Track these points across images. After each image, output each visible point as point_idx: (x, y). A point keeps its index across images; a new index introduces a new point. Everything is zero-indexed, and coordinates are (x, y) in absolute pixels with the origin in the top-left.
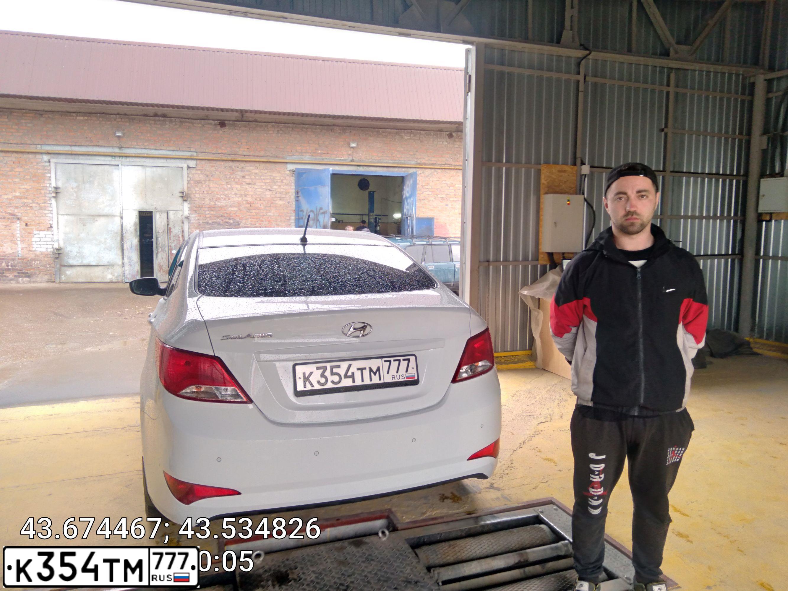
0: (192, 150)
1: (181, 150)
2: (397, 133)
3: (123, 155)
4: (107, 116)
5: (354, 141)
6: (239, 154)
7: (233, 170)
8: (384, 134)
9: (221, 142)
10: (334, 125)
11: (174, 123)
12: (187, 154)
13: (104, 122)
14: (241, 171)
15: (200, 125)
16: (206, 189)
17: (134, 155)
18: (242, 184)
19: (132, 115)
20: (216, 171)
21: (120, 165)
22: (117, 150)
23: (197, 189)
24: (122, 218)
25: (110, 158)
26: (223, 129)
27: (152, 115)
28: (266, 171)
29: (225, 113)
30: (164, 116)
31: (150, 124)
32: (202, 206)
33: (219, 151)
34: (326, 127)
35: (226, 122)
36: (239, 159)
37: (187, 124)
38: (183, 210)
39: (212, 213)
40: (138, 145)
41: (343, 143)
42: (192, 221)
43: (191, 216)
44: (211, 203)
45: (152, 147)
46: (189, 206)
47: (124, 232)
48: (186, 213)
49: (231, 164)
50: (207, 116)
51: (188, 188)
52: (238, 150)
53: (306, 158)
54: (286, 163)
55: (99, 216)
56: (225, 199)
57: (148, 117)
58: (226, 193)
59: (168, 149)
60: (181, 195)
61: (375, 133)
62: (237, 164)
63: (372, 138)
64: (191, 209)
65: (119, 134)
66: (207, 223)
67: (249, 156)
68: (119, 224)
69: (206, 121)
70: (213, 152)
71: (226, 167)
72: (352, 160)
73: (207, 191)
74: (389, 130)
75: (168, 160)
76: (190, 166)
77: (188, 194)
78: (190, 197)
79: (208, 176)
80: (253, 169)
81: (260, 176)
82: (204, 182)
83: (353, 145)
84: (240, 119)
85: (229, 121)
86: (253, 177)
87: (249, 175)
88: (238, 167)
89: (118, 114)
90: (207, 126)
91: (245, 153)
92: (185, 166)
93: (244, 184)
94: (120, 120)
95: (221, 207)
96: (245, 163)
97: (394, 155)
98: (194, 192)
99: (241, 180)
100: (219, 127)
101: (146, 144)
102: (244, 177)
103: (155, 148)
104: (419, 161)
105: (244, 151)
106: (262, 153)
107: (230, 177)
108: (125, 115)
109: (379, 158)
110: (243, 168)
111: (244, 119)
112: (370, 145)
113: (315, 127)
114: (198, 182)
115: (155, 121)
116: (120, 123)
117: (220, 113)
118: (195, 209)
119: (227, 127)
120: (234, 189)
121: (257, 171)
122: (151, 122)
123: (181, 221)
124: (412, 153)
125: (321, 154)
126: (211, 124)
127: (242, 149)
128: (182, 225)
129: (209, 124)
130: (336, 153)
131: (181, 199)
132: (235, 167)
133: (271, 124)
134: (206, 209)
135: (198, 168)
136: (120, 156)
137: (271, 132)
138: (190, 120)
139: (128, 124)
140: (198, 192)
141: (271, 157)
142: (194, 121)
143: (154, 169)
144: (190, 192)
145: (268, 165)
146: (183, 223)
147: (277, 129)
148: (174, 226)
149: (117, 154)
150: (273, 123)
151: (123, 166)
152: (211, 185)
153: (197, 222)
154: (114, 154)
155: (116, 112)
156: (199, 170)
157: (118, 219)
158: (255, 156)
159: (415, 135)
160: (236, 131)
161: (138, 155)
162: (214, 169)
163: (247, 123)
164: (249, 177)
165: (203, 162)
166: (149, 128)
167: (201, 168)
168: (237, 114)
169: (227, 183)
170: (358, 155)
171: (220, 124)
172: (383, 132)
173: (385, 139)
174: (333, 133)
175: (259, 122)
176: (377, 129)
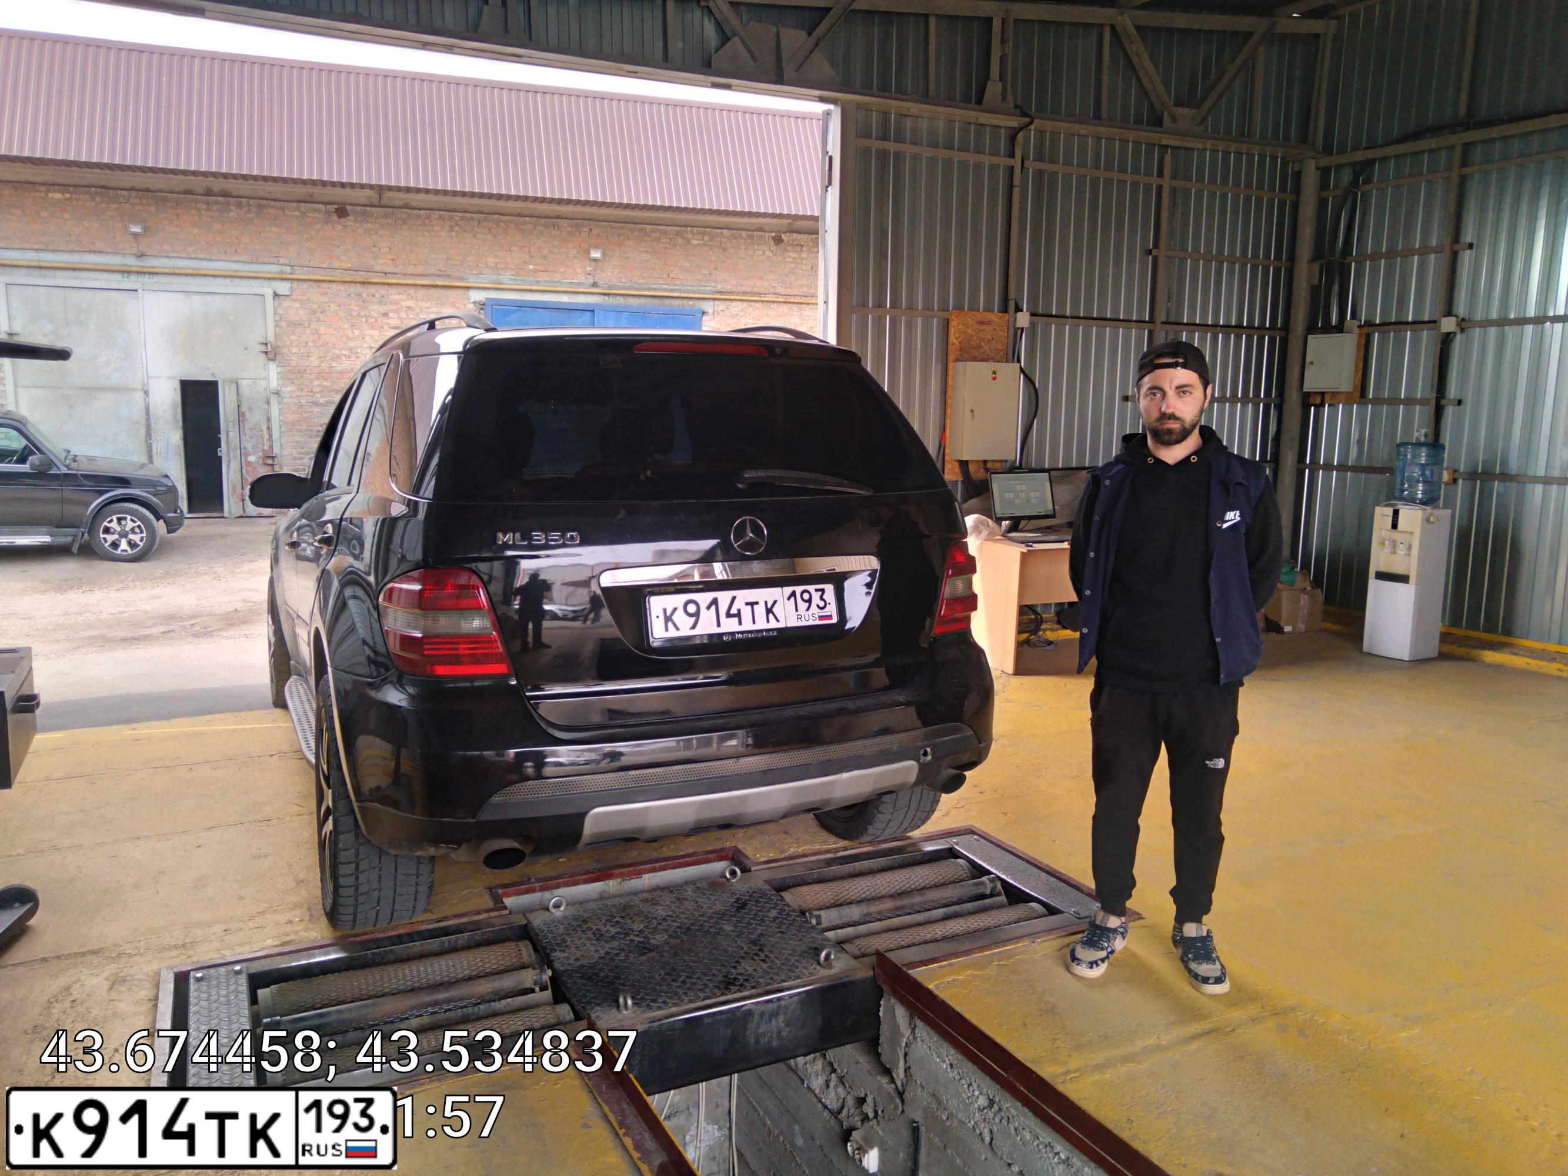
0: (282, 261)
1: (260, 260)
2: (677, 233)
3: (145, 270)
4: (111, 192)
5: (596, 247)
6: (375, 270)
7: (364, 301)
8: (654, 235)
9: (338, 247)
10: (558, 217)
11: (245, 209)
12: (275, 268)
13: (104, 205)
14: (381, 303)
15: (298, 214)
16: (311, 338)
17: (167, 271)
18: (383, 328)
19: (161, 191)
20: (331, 302)
21: (140, 291)
22: (132, 261)
23: (293, 338)
24: (146, 393)
25: (118, 277)
26: (342, 220)
27: (201, 191)
28: (429, 304)
29: (348, 191)
30: (226, 194)
31: (199, 210)
32: (305, 370)
33: (337, 265)
34: (543, 221)
35: (349, 208)
36: (376, 280)
37: (271, 210)
38: (266, 379)
39: (325, 383)
40: (174, 251)
41: (575, 251)
42: (285, 400)
43: (283, 389)
44: (323, 365)
45: (203, 256)
46: (279, 370)
47: (152, 421)
48: (274, 384)
49: (359, 288)
50: (311, 196)
51: (276, 335)
52: (373, 262)
53: (506, 277)
54: (468, 288)
55: (102, 389)
56: (349, 357)
57: (194, 197)
58: (352, 344)
59: (234, 259)
60: (263, 348)
61: (636, 233)
62: (372, 290)
63: (631, 243)
64: (283, 377)
65: (136, 229)
66: (316, 404)
67: (395, 273)
68: (142, 404)
69: (310, 205)
70: (324, 266)
71: (349, 295)
72: (595, 285)
73: (313, 341)
74: (665, 227)
75: (236, 281)
76: (279, 293)
77: (277, 347)
78: (281, 353)
79: (314, 312)
80: (403, 300)
81: (418, 314)
82: (306, 324)
83: (596, 254)
84: (376, 202)
85: (356, 205)
86: (404, 315)
87: (395, 311)
88: (373, 296)
89: (133, 189)
90: (311, 215)
91: (387, 269)
92: (268, 292)
93: (386, 327)
94: (137, 201)
95: (341, 372)
96: (387, 287)
97: (673, 275)
98: (288, 343)
99: (379, 320)
100: (335, 217)
101: (190, 249)
102: (385, 315)
103: (208, 256)
104: (719, 287)
105: (385, 264)
106: (420, 269)
107: (359, 315)
108: (148, 190)
109: (644, 281)
110: (383, 297)
111: (384, 202)
112: (628, 255)
113: (522, 219)
114: (295, 324)
115: (208, 204)
116: (137, 207)
117: (339, 190)
118: (291, 376)
119: (351, 218)
120: (367, 339)
121: (411, 303)
122: (199, 205)
123: (265, 400)
124: (706, 272)
125: (535, 271)
126: (320, 211)
127: (381, 261)
128: (266, 407)
129: (315, 211)
130: (562, 270)
131: (263, 356)
132: (367, 295)
133: (437, 212)
134: (313, 376)
135: (294, 297)
136: (138, 273)
137: (437, 228)
138: (277, 204)
139: (153, 209)
140: (295, 343)
141: (439, 276)
142: (286, 204)
143: (209, 298)
144: (280, 344)
145: (433, 291)
146: (268, 403)
147: (448, 223)
148: (250, 409)
149: (134, 269)
150: (439, 210)
151: (146, 293)
152: (322, 330)
153: (296, 401)
154: (126, 269)
155: (128, 185)
156: (298, 300)
157: (139, 396)
158: (406, 274)
159: (712, 239)
160: (369, 225)
161: (176, 271)
162: (325, 299)
163: (390, 210)
164: (396, 316)
165: (305, 285)
166: (196, 219)
167: (300, 297)
168: (368, 192)
169: (353, 325)
170: (604, 274)
171: (337, 211)
172: (652, 231)
173: (655, 244)
174: (558, 233)
175: (414, 208)
176: (640, 226)
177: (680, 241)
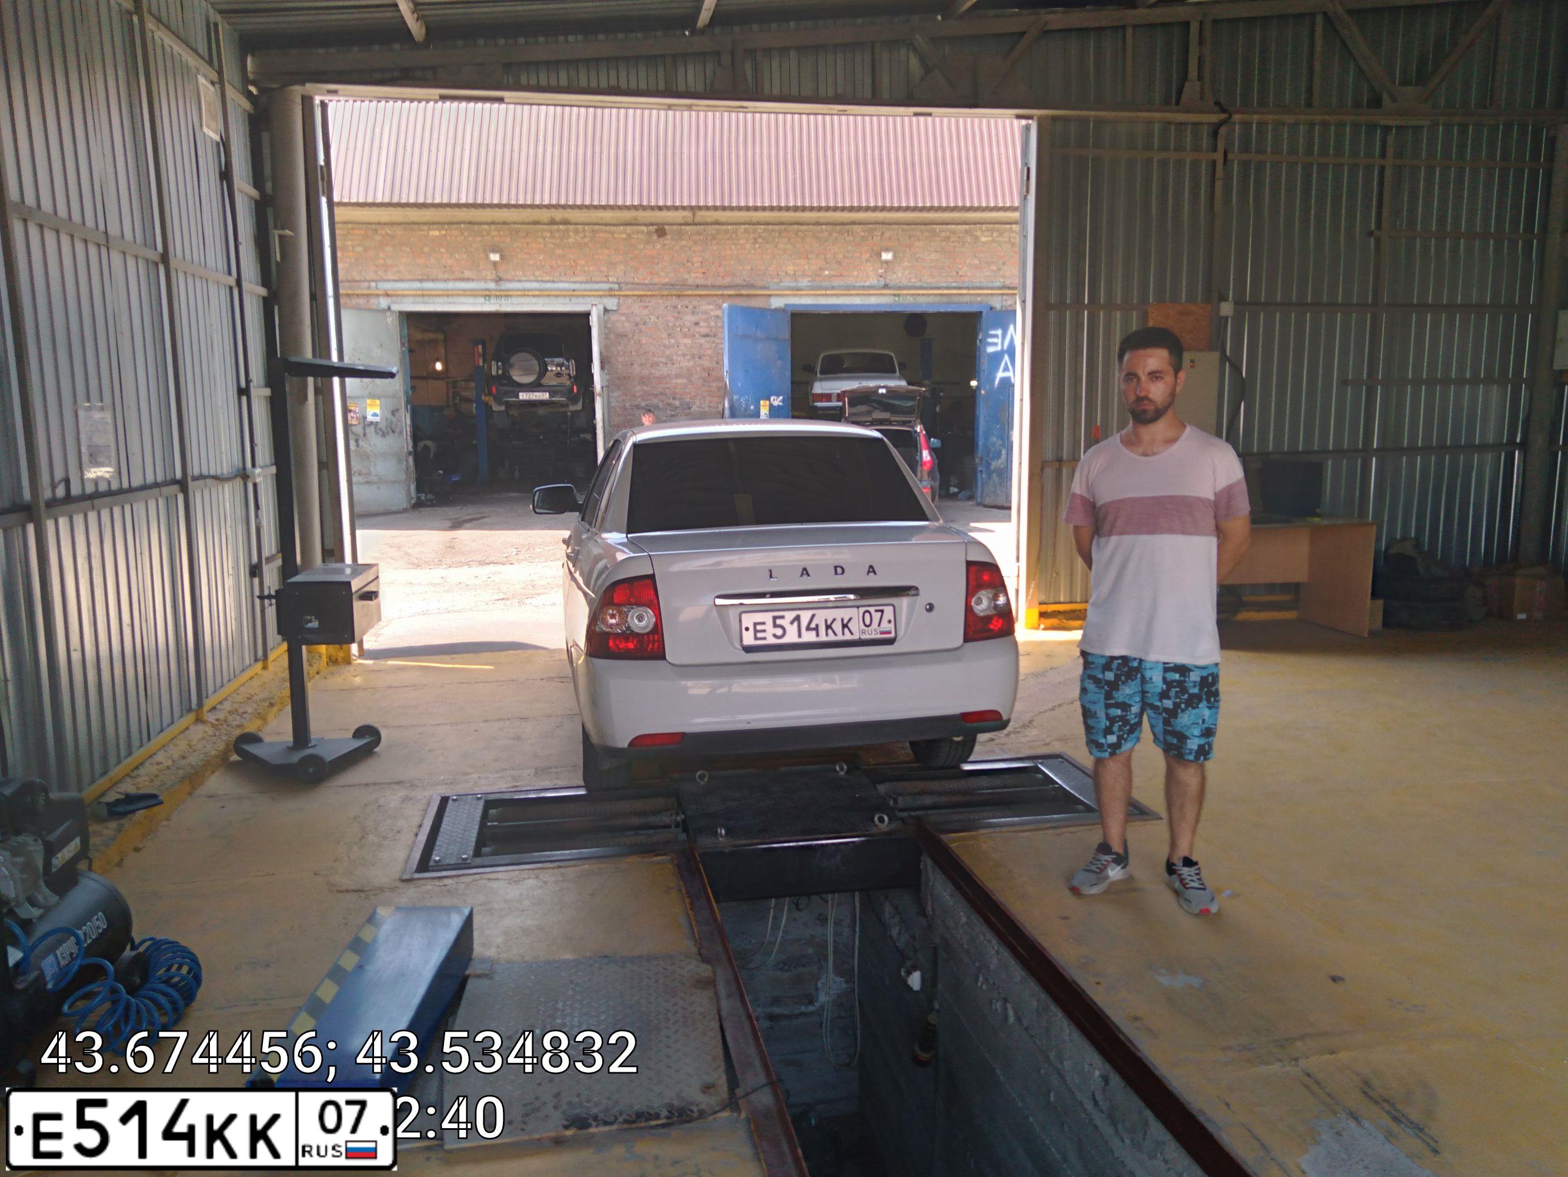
1: (593, 279)
2: (966, 232)
3: (502, 293)
4: (476, 227)
5: (887, 250)
6: (689, 283)
7: (679, 313)
8: (943, 234)
9: (658, 263)
10: (854, 223)
11: (581, 235)
12: (604, 287)
13: (470, 239)
14: (693, 313)
15: (625, 236)
16: (635, 348)
17: (519, 292)
18: (695, 336)
19: (514, 223)
20: (651, 314)
22: (492, 286)
23: (619, 348)
25: (482, 300)
26: (661, 240)
27: (546, 221)
29: (664, 213)
30: (566, 222)
31: (544, 238)
32: (629, 377)
33: (657, 280)
34: (838, 227)
35: (667, 227)
36: (689, 293)
37: (602, 235)
39: (646, 388)
40: (524, 276)
41: (868, 255)
42: (613, 405)
43: (611, 395)
44: (644, 371)
45: (547, 278)
49: (675, 301)
50: (636, 219)
51: (606, 346)
52: (687, 276)
53: (804, 285)
54: (770, 296)
56: (666, 364)
57: (541, 226)
58: (668, 352)
59: (572, 280)
61: (926, 234)
62: (686, 302)
63: (921, 244)
65: (496, 258)
67: (706, 285)
69: (634, 227)
70: (646, 282)
71: (667, 307)
72: (886, 286)
73: (636, 351)
74: (954, 226)
76: (608, 308)
78: (609, 362)
79: (637, 324)
80: (712, 310)
82: (631, 335)
83: (887, 256)
84: (690, 220)
85: (672, 224)
86: (713, 324)
87: (706, 320)
88: (687, 307)
89: (493, 223)
90: (635, 236)
91: (698, 282)
92: (599, 308)
94: (496, 233)
95: (659, 377)
96: (698, 299)
98: (616, 353)
99: (692, 329)
100: (655, 237)
101: (537, 273)
102: (697, 324)
103: (551, 279)
105: (697, 278)
107: (674, 325)
108: (505, 223)
109: (934, 280)
110: (695, 308)
111: (698, 219)
112: (918, 256)
113: (818, 228)
114: (621, 336)
115: (551, 232)
116: (495, 239)
117: (657, 213)
118: (618, 383)
119: (669, 236)
120: (682, 347)
121: (719, 313)
122: (545, 234)
124: (995, 268)
125: (830, 277)
126: (642, 233)
127: (693, 275)
129: (638, 232)
130: (855, 273)
132: (682, 306)
133: (743, 227)
134: (636, 382)
135: (621, 312)
136: (497, 296)
137: (742, 241)
138: (608, 228)
140: (621, 353)
141: (744, 285)
142: (614, 228)
144: (608, 354)
147: (752, 236)
149: (493, 292)
150: (744, 224)
152: (643, 340)
153: (621, 405)
154: (487, 292)
155: (489, 220)
156: (623, 314)
158: (715, 286)
159: (1001, 235)
160: (684, 242)
161: (526, 292)
162: (646, 312)
163: (702, 227)
164: (706, 325)
165: (630, 300)
166: (542, 246)
167: (627, 312)
168: (685, 213)
169: (669, 335)
170: (895, 276)
171: (657, 231)
172: (942, 231)
173: (944, 243)
174: (851, 238)
175: (722, 224)
176: (929, 227)
177: (969, 239)
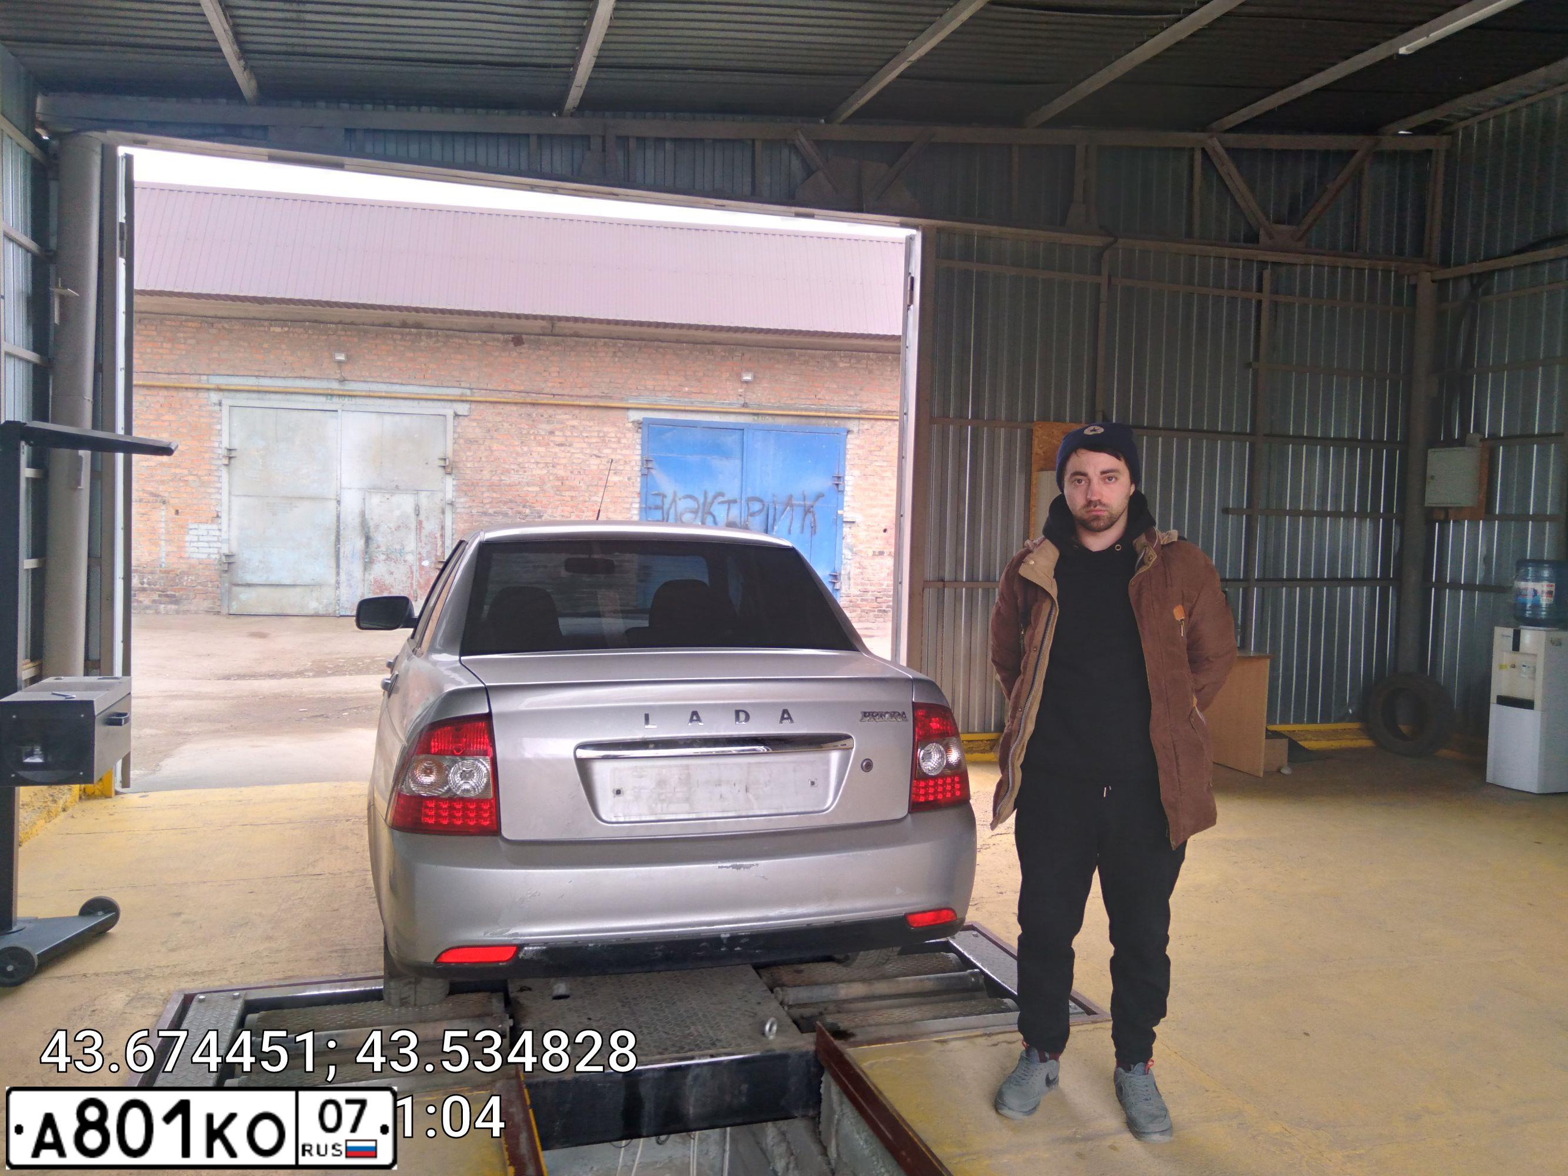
0: (463, 385)
1: (444, 385)
2: (825, 357)
3: (345, 393)
4: (322, 326)
5: (748, 370)
6: (545, 392)
7: (533, 421)
8: (803, 358)
9: (513, 371)
10: (715, 343)
11: (434, 339)
12: (456, 392)
13: (315, 337)
14: (548, 422)
15: (479, 342)
16: (486, 453)
17: (364, 394)
18: (549, 445)
19: (363, 324)
20: (504, 421)
21: (340, 411)
22: (335, 385)
23: (469, 454)
24: (339, 502)
25: (323, 399)
26: (518, 349)
27: (398, 324)
28: (592, 423)
29: (523, 322)
30: (418, 326)
31: (395, 340)
32: (478, 483)
33: (511, 387)
34: (699, 346)
35: (524, 337)
36: (545, 401)
37: (457, 340)
38: (443, 491)
39: (495, 495)
40: (371, 377)
41: (728, 375)
42: (459, 510)
43: (457, 500)
44: (494, 478)
45: (395, 381)
46: (455, 482)
47: (342, 528)
48: (449, 496)
49: (530, 409)
50: (492, 327)
51: (454, 451)
52: (543, 386)
53: (663, 400)
54: (628, 409)
55: (301, 498)
56: (517, 471)
58: (520, 460)
59: (422, 383)
60: (442, 463)
61: (786, 357)
62: (541, 410)
63: (780, 366)
64: (458, 489)
65: (341, 357)
66: (485, 514)
67: (563, 395)
68: (334, 513)
70: (500, 389)
71: (521, 415)
72: (745, 405)
73: (487, 457)
74: (813, 351)
75: (423, 403)
76: (459, 413)
77: (454, 462)
78: (457, 468)
79: (489, 431)
80: (568, 420)
81: (581, 432)
82: (481, 442)
83: (748, 377)
84: (548, 331)
86: (568, 433)
87: (561, 430)
88: (542, 416)
89: (340, 323)
90: (491, 343)
91: (555, 391)
92: (450, 413)
93: (552, 444)
94: (343, 333)
95: (509, 485)
96: (555, 408)
97: (819, 396)
98: (464, 459)
99: (546, 437)
100: (511, 345)
101: (385, 375)
102: (552, 433)
103: (400, 381)
104: (865, 407)
105: (553, 387)
106: (585, 391)
107: (528, 433)
108: (352, 323)
109: (793, 402)
110: (550, 417)
111: (556, 331)
112: (777, 378)
113: (679, 346)
114: (470, 442)
115: (402, 334)
116: (342, 338)
117: (515, 321)
118: (465, 488)
119: (526, 345)
120: (535, 455)
121: (575, 423)
122: (395, 336)
123: (440, 510)
124: (852, 393)
125: (689, 393)
126: (498, 340)
127: (550, 385)
128: (442, 516)
129: (494, 340)
130: (715, 391)
131: (441, 470)
133: (602, 340)
134: (484, 489)
135: (472, 417)
136: (340, 396)
137: (602, 354)
138: (462, 334)
140: (471, 459)
141: (602, 397)
142: (470, 334)
143: (397, 418)
144: (457, 459)
145: (595, 412)
146: (443, 512)
147: (612, 350)
148: (427, 518)
149: (336, 392)
150: (605, 338)
151: (345, 413)
152: (495, 447)
153: (468, 511)
154: (330, 392)
155: (337, 319)
156: (475, 420)
157: (333, 504)
158: (572, 396)
159: (858, 362)
160: (541, 352)
161: (371, 394)
162: (499, 419)
163: (561, 338)
164: (561, 434)
165: (482, 406)
166: (392, 348)
167: (478, 417)
168: (544, 323)
169: (522, 443)
170: (755, 396)
171: (513, 340)
172: (801, 355)
173: (803, 367)
174: (712, 357)
175: (582, 337)
176: (789, 351)
177: (827, 364)
